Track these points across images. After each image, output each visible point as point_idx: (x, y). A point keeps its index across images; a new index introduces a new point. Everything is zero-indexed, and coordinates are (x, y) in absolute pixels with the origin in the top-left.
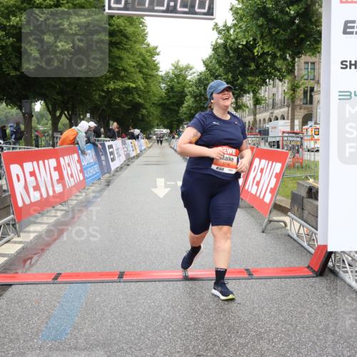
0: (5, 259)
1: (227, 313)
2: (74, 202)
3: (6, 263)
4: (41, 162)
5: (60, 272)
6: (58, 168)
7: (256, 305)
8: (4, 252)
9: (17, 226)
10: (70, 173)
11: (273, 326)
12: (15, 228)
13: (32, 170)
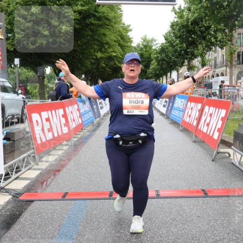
0: (29, 181)
1: (190, 224)
2: (76, 139)
3: (29, 185)
4: (53, 111)
5: (67, 192)
6: (65, 116)
7: (211, 218)
8: (27, 177)
9: (37, 157)
10: (72, 118)
11: (226, 235)
12: (35, 159)
13: (47, 117)
